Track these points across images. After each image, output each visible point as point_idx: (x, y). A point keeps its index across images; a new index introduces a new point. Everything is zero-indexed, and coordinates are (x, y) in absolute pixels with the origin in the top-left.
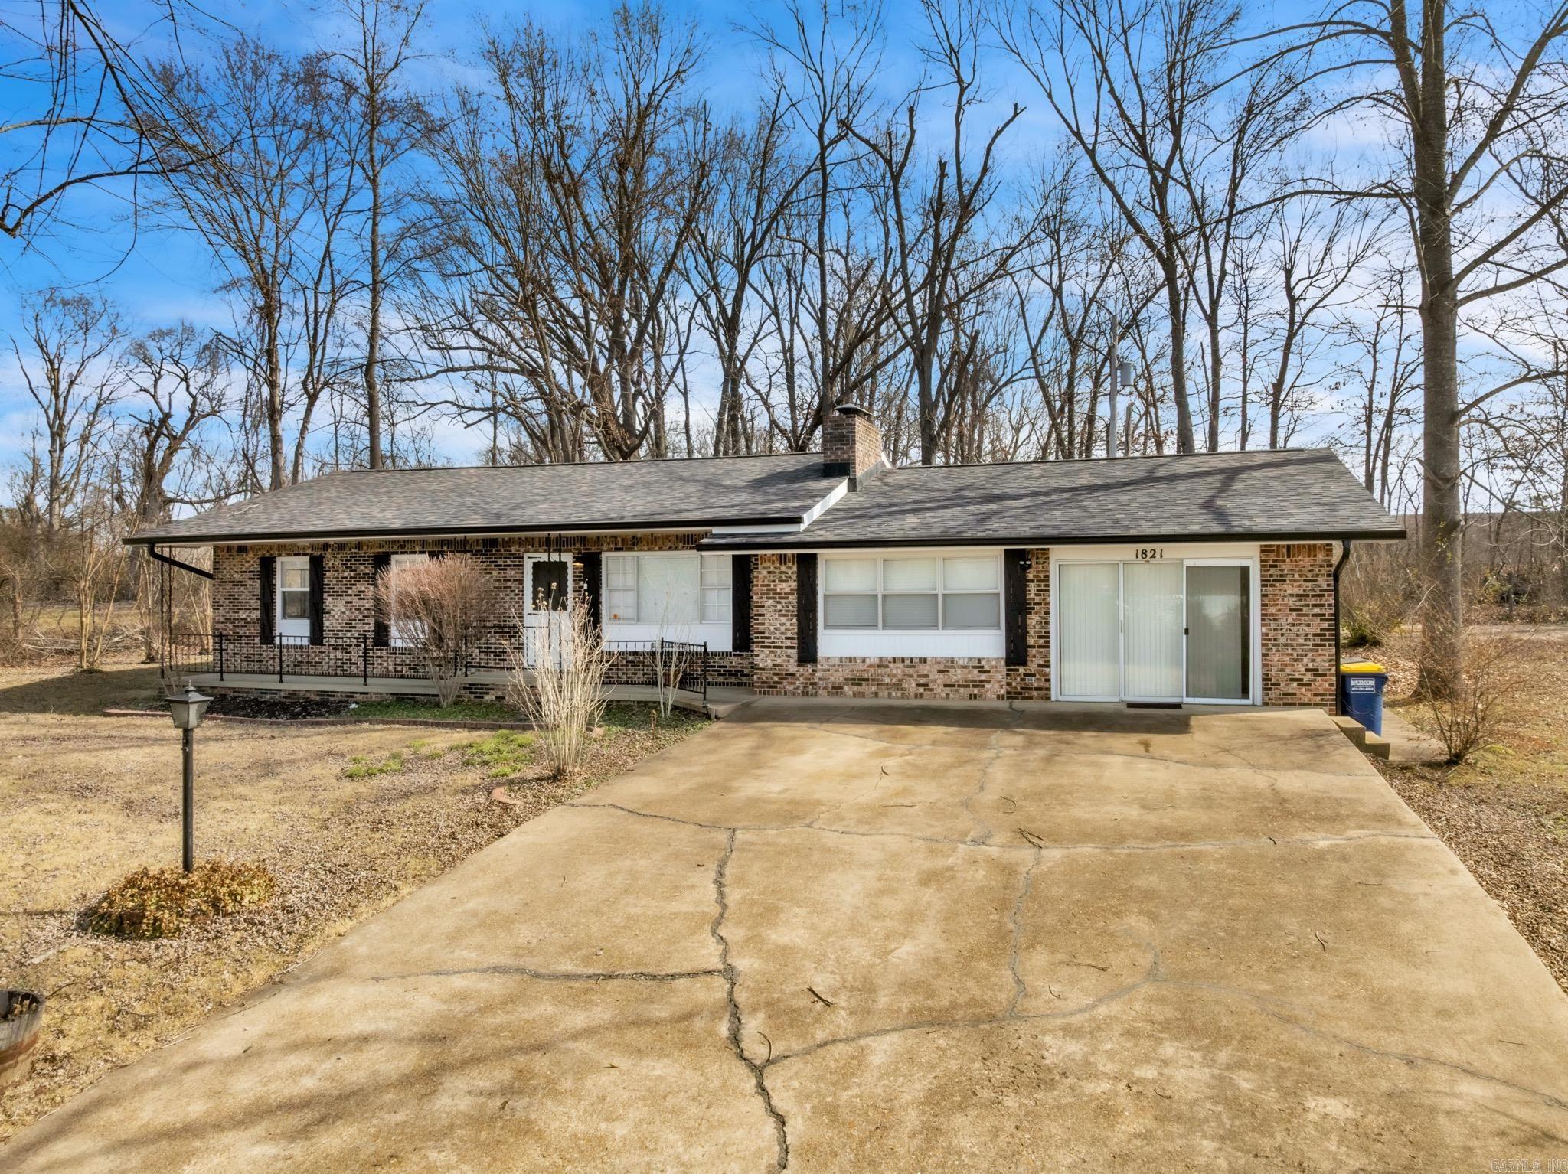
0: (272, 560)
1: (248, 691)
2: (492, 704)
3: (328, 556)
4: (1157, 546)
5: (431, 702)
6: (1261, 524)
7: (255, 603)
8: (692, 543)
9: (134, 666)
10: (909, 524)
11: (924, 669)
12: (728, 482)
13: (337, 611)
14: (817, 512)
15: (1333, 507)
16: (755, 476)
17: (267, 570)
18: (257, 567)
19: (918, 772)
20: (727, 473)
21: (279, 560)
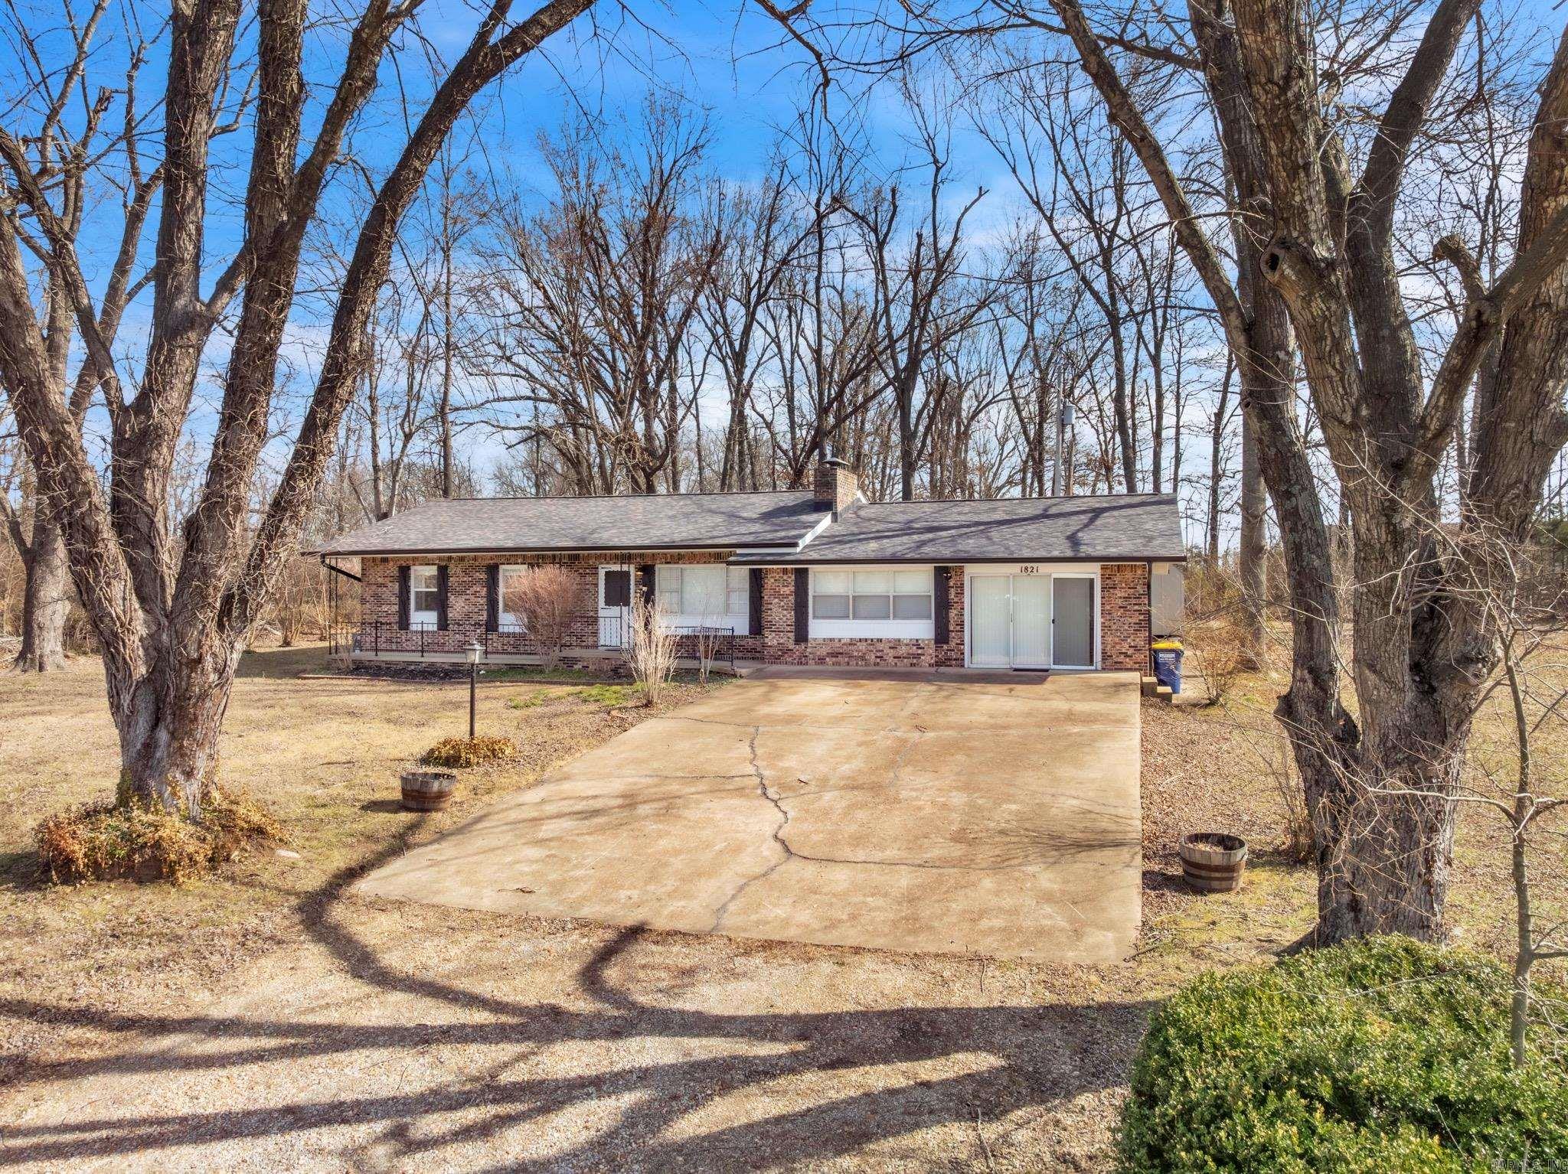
0: (408, 568)
1: (397, 663)
2: (579, 671)
3: (452, 566)
4: (1035, 565)
5: (537, 669)
6: (1100, 550)
7: (395, 600)
8: (718, 558)
9: (275, 649)
10: (871, 548)
11: (880, 646)
12: (745, 515)
13: (458, 606)
14: (808, 538)
15: (1151, 539)
16: (764, 510)
17: (404, 573)
18: (396, 573)
19: (867, 703)
20: (744, 507)
21: (413, 568)
